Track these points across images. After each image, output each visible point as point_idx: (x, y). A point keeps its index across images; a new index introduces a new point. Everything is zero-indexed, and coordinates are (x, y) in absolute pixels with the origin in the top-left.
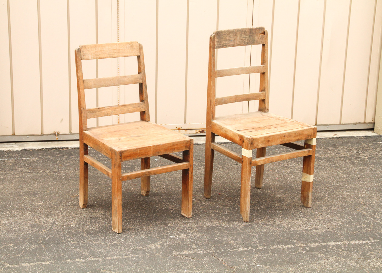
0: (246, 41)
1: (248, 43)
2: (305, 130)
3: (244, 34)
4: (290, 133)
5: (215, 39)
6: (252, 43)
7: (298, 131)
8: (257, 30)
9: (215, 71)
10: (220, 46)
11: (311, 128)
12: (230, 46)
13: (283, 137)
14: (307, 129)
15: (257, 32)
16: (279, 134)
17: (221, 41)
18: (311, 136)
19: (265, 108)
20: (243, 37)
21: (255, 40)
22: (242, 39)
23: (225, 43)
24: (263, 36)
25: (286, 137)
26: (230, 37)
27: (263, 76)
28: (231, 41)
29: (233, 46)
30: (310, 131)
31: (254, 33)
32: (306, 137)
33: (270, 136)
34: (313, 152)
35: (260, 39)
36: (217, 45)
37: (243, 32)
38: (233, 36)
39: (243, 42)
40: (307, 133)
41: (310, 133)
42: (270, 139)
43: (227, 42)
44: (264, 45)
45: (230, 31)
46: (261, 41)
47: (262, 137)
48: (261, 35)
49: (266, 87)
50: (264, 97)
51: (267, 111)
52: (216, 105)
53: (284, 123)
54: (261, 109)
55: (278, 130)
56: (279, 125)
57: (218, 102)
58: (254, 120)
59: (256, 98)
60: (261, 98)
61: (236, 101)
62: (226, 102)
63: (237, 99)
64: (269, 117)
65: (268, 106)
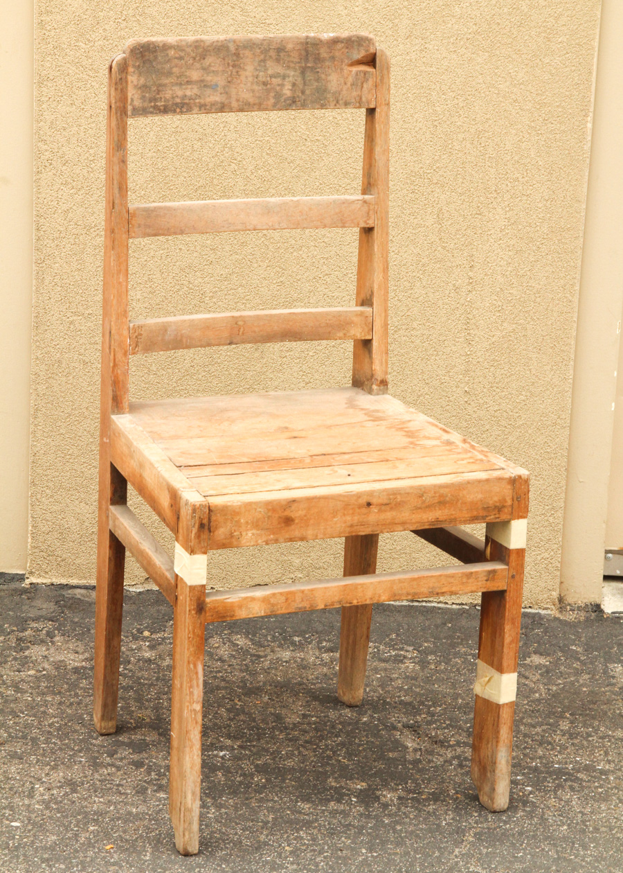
0: (287, 92)
1: (294, 102)
2: (468, 482)
3: (278, 60)
4: (395, 493)
5: (130, 78)
6: (312, 102)
7: (435, 486)
8: (340, 46)
9: (128, 211)
10: (155, 107)
11: (500, 479)
12: (205, 108)
13: (360, 507)
14: (479, 481)
15: (337, 54)
16: (340, 495)
17: (160, 85)
18: (499, 509)
19: (372, 376)
20: (270, 72)
21: (325, 90)
22: (265, 84)
23: (180, 93)
24: (365, 73)
25: (374, 509)
26: (204, 69)
27: (368, 241)
28: (214, 87)
29: (222, 108)
30: (496, 489)
31: (324, 60)
32: (475, 513)
33: (294, 501)
34: (513, 577)
35: (352, 85)
36: (137, 103)
37: (272, 53)
38: (221, 69)
39: (272, 94)
40: (480, 496)
41: (496, 499)
42: (296, 513)
43: (190, 91)
44: (371, 112)
45: (207, 44)
46: (355, 94)
47: (256, 503)
48: (355, 69)
49: (376, 287)
50: (366, 330)
51: (382, 387)
52: (133, 354)
53: (405, 448)
54: (360, 381)
55: (349, 475)
56: (379, 453)
57: (141, 338)
58: (290, 426)
59: (330, 333)
60: (354, 335)
61: (235, 341)
62: (187, 341)
63: (241, 333)
64: (370, 416)
65: (384, 369)
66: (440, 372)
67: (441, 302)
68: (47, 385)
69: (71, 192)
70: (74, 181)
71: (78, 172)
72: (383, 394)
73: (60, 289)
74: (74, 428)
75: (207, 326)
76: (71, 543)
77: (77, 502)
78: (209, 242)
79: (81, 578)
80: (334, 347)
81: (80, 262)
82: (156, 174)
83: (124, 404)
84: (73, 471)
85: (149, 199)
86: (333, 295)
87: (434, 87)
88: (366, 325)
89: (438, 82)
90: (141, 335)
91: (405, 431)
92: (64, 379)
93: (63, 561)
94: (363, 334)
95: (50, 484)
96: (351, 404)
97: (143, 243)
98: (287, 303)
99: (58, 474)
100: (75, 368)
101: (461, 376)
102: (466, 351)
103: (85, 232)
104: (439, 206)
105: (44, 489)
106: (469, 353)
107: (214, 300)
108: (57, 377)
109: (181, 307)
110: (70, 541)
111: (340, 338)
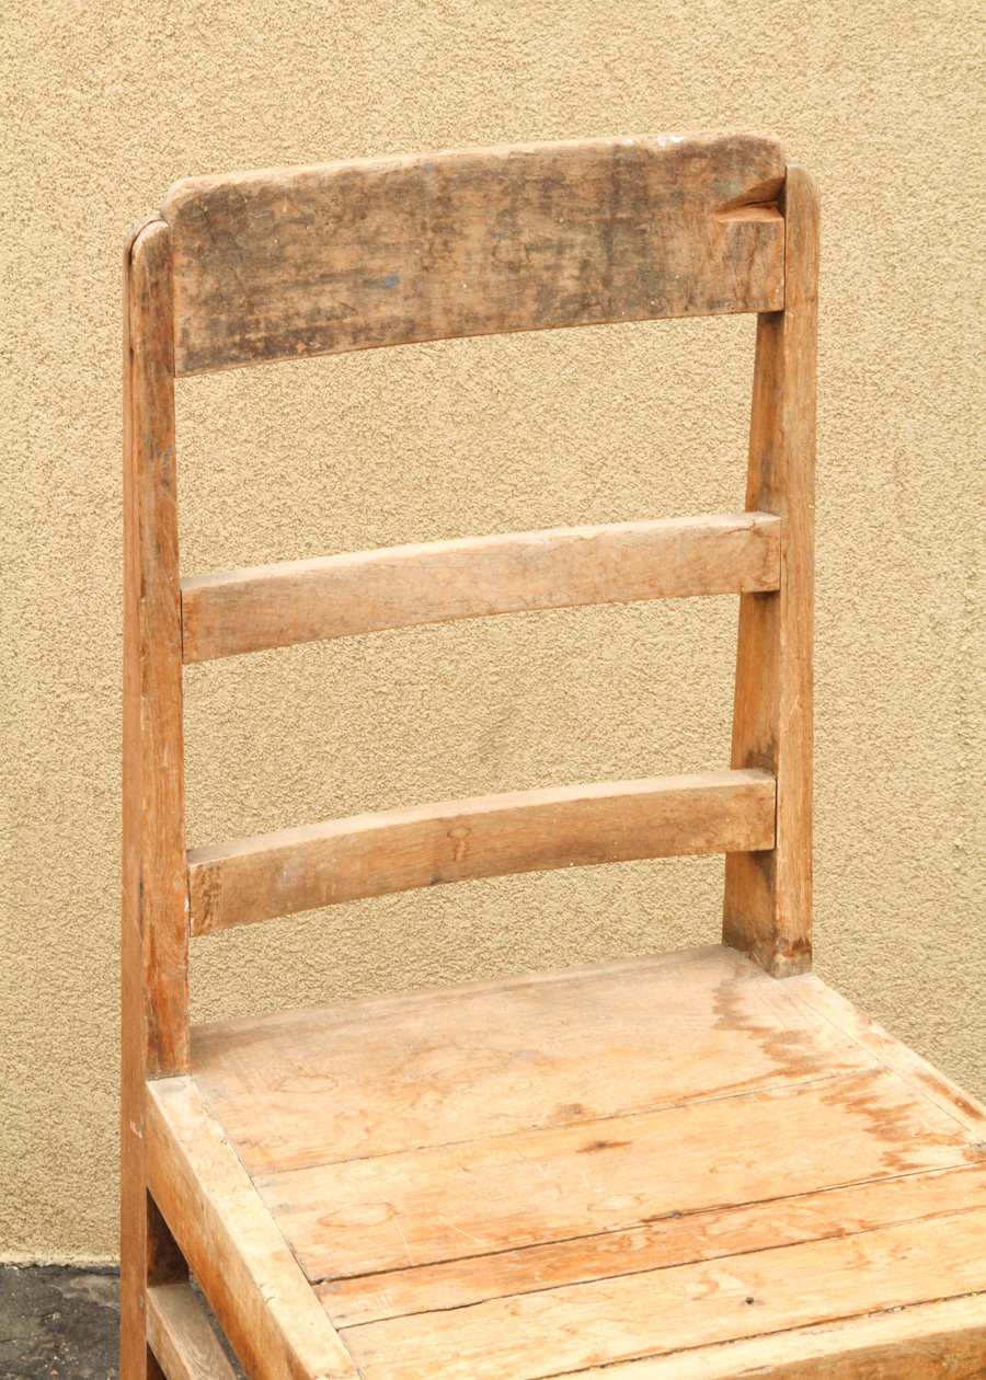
0: (568, 283)
1: (585, 306)
3: (545, 209)
5: (177, 280)
6: (630, 304)
8: (696, 165)
9: (180, 601)
10: (244, 345)
12: (365, 336)
15: (691, 186)
17: (255, 291)
19: (775, 933)
20: (525, 238)
21: (661, 274)
22: (513, 267)
23: (304, 306)
24: (759, 228)
26: (363, 242)
27: (763, 618)
28: (389, 284)
29: (410, 333)
31: (658, 201)
35: (727, 258)
36: (198, 340)
37: (532, 193)
38: (405, 237)
39: (532, 291)
43: (329, 300)
44: (772, 321)
45: (371, 180)
46: (733, 279)
48: (732, 220)
49: (783, 728)
50: (761, 828)
51: (798, 958)
52: (199, 933)
53: (878, 1179)
54: (745, 938)
55: (750, 1302)
56: (815, 1202)
57: (216, 896)
58: (585, 1102)
59: (673, 840)
60: (731, 843)
61: (445, 875)
62: (329, 887)
63: (459, 856)
64: (777, 1056)
65: (803, 915)
66: (899, 806)
67: (900, 653)
68: (13, 841)
69: (58, 422)
70: (63, 398)
71: (71, 377)
72: (801, 972)
73: (37, 633)
74: (76, 932)
75: (379, 847)
76: (75, 1176)
77: (87, 1089)
78: (372, 528)
79: (97, 1251)
80: (657, 752)
81: (82, 574)
82: (252, 381)
83: (177, 1053)
84: (77, 1024)
85: (237, 435)
86: (655, 640)
87: (888, 178)
88: (760, 819)
89: (898, 167)
90: (218, 887)
91: (870, 1113)
92: (52, 827)
93: (57, 1214)
94: (753, 839)
95: (28, 1052)
96: (729, 1015)
97: (224, 533)
98: (551, 660)
99: (43, 1030)
100: (74, 804)
101: (946, 815)
102: (958, 759)
103: (92, 509)
104: (898, 444)
105: (14, 1062)
106: (963, 764)
107: (387, 654)
108: (36, 824)
109: (311, 669)
110: (73, 1171)
111: (699, 851)
